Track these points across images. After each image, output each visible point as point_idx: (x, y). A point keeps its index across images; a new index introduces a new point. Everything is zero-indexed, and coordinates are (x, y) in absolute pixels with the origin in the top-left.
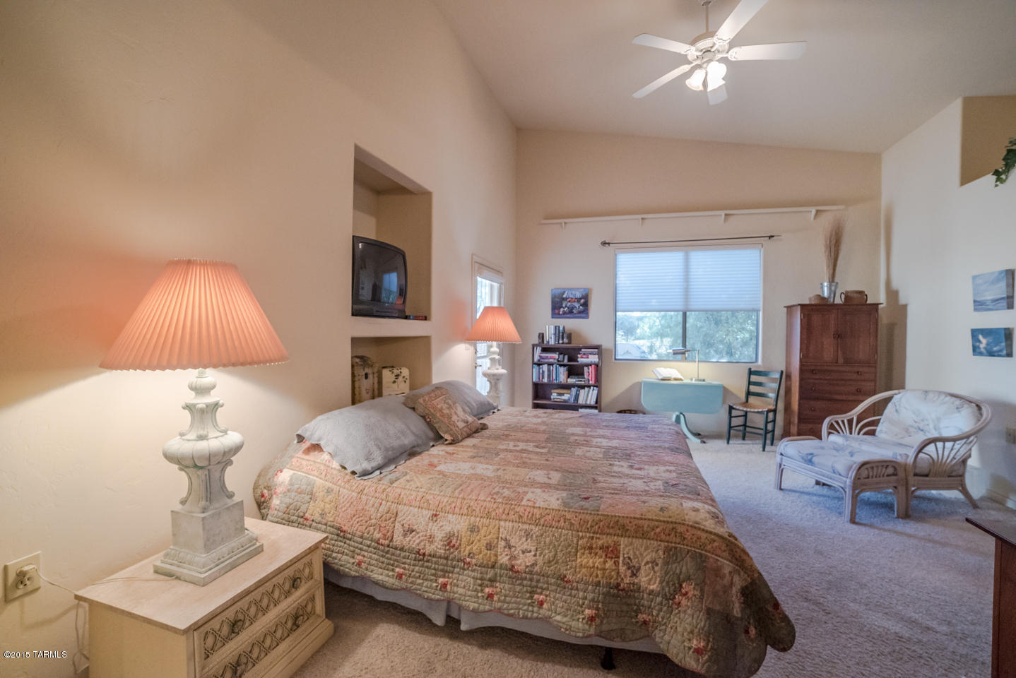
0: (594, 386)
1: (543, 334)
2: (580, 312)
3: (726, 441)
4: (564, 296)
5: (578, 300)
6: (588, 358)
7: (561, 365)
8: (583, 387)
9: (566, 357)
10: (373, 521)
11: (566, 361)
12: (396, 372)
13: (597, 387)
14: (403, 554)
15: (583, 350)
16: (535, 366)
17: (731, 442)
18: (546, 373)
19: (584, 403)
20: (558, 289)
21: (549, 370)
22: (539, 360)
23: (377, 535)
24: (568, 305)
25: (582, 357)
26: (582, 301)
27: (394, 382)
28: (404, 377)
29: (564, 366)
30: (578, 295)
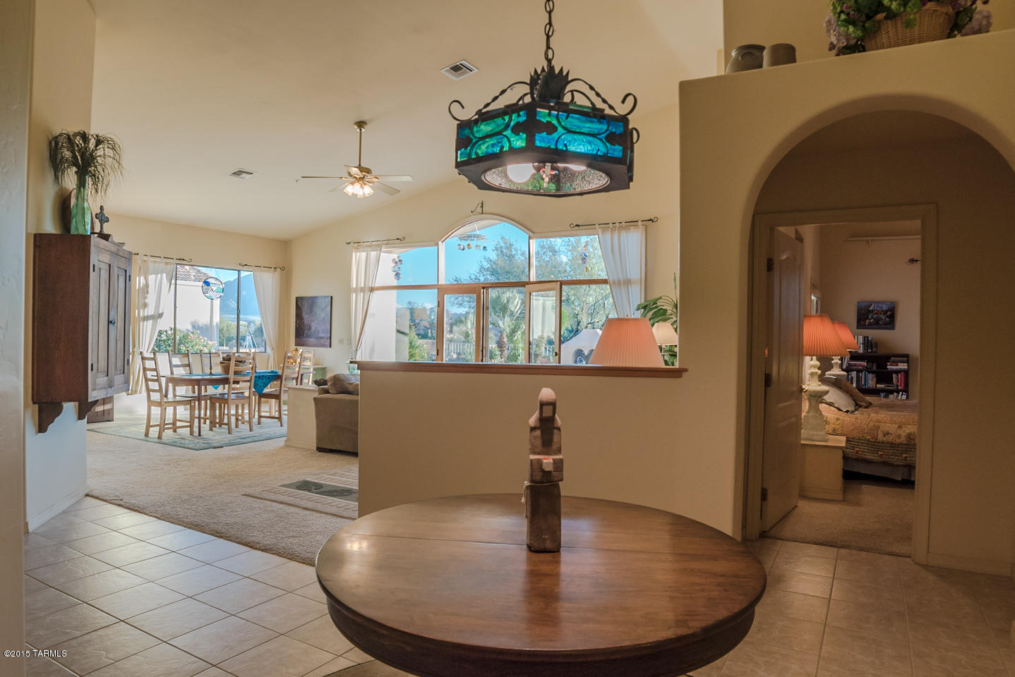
0: (902, 391)
2: (886, 324)
4: (871, 309)
5: (885, 312)
6: (897, 365)
7: (869, 373)
8: (892, 392)
9: (875, 365)
10: (866, 431)
11: (874, 368)
13: (905, 392)
14: (883, 445)
15: (892, 358)
18: (855, 379)
20: (865, 302)
21: (858, 376)
22: (848, 367)
23: (868, 437)
24: (874, 317)
25: (891, 365)
26: (889, 313)
29: (873, 372)
30: (885, 307)
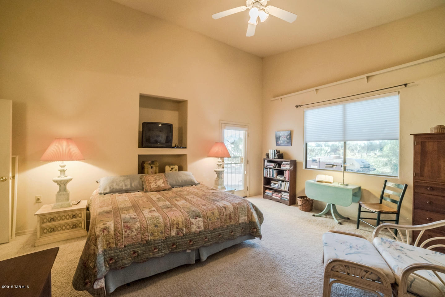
0: (288, 181)
1: (268, 154)
2: (287, 143)
3: (356, 226)
4: (280, 135)
5: (287, 137)
6: (285, 166)
7: (274, 169)
8: (283, 181)
9: (277, 165)
11: (277, 168)
12: (172, 167)
15: (284, 162)
16: (265, 169)
17: (360, 227)
18: (269, 173)
19: (283, 189)
20: (278, 131)
21: (270, 171)
22: (266, 166)
24: (282, 139)
25: (283, 166)
26: (289, 137)
27: (171, 171)
28: (175, 169)
29: (276, 170)
30: (286, 133)
